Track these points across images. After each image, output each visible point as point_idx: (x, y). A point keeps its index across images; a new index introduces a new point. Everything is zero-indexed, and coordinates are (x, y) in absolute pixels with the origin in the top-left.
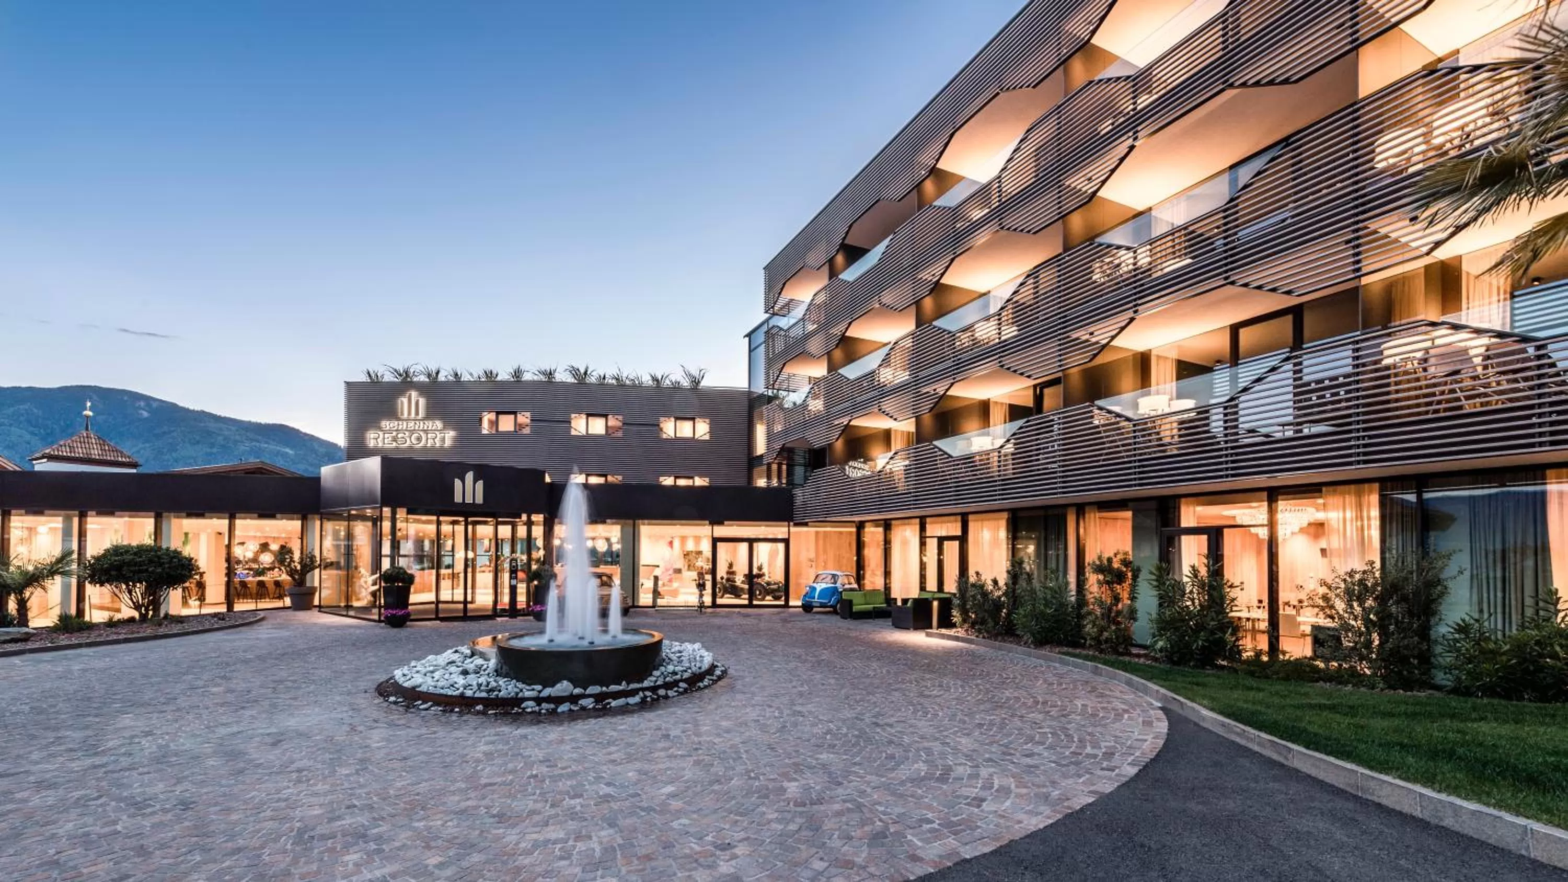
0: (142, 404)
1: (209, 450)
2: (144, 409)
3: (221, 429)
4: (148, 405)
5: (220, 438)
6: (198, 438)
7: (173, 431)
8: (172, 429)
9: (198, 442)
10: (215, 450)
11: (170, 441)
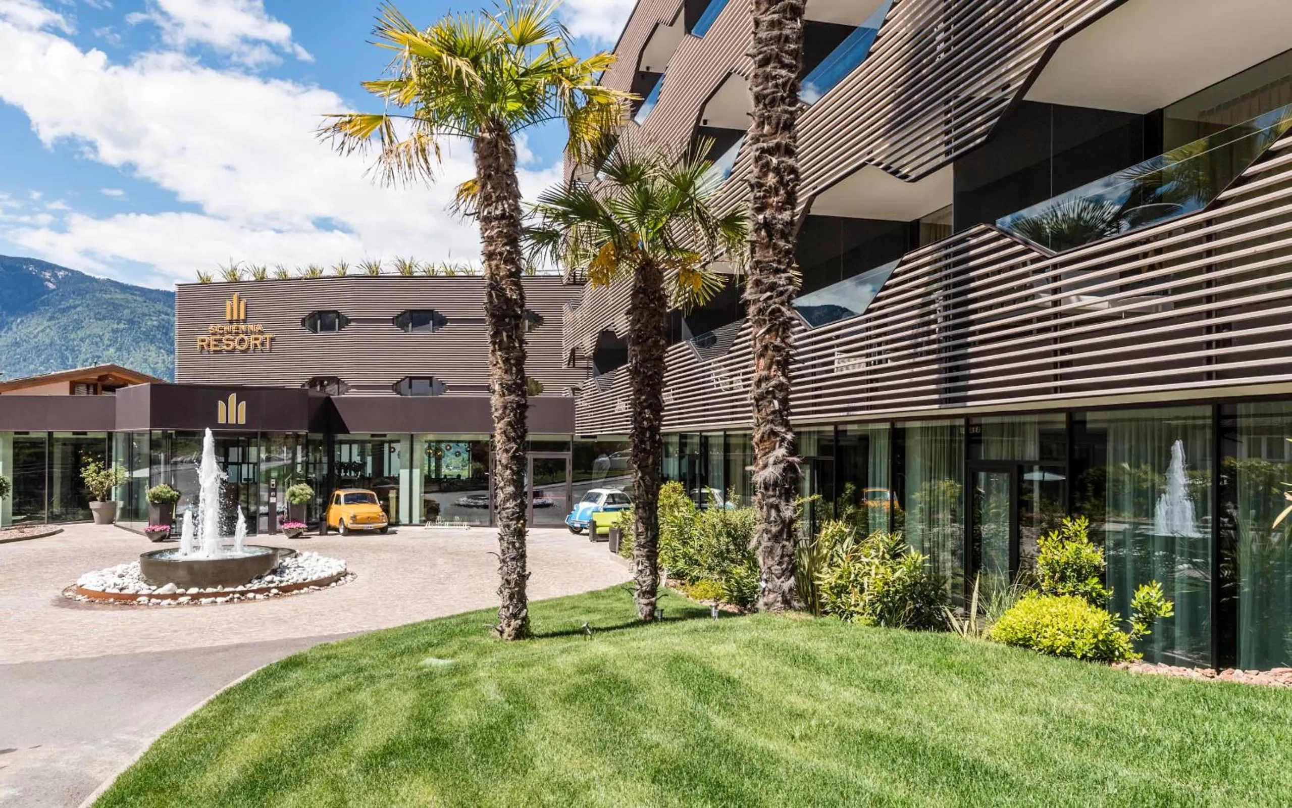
0: (48, 275)
1: (115, 326)
2: (49, 281)
3: (128, 301)
4: (55, 276)
5: (126, 311)
6: (103, 312)
7: (79, 305)
8: (77, 303)
9: (104, 318)
10: (122, 326)
11: (76, 317)
